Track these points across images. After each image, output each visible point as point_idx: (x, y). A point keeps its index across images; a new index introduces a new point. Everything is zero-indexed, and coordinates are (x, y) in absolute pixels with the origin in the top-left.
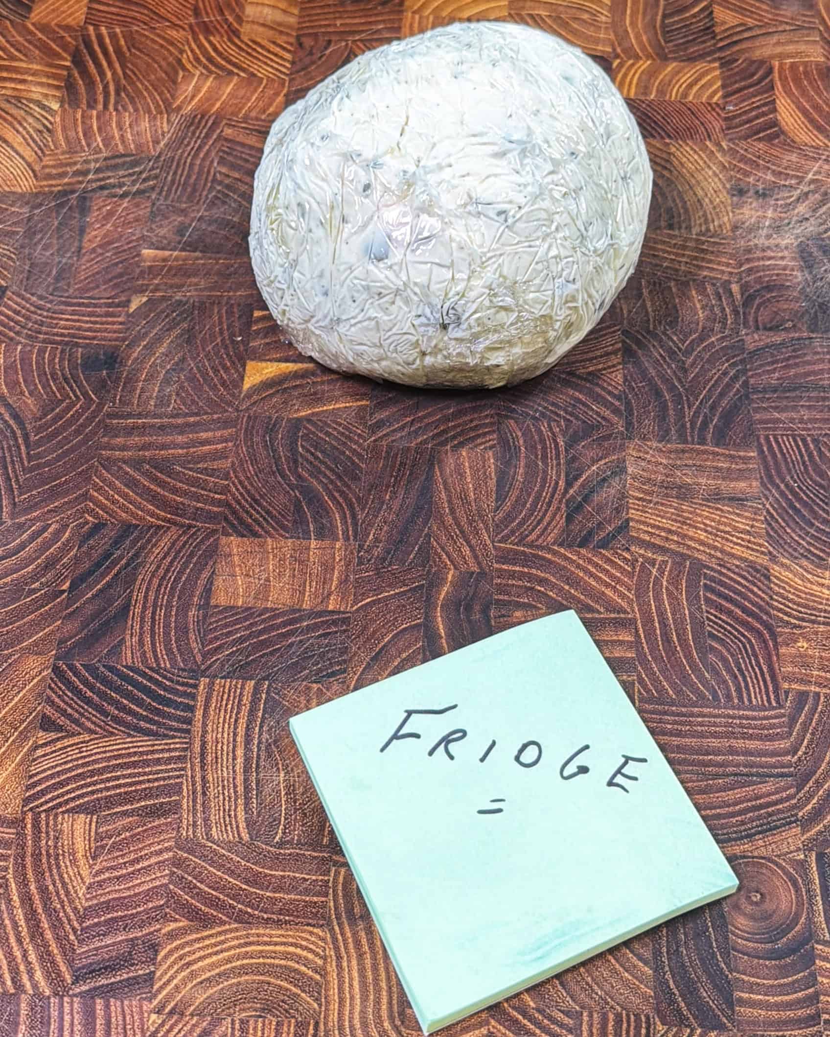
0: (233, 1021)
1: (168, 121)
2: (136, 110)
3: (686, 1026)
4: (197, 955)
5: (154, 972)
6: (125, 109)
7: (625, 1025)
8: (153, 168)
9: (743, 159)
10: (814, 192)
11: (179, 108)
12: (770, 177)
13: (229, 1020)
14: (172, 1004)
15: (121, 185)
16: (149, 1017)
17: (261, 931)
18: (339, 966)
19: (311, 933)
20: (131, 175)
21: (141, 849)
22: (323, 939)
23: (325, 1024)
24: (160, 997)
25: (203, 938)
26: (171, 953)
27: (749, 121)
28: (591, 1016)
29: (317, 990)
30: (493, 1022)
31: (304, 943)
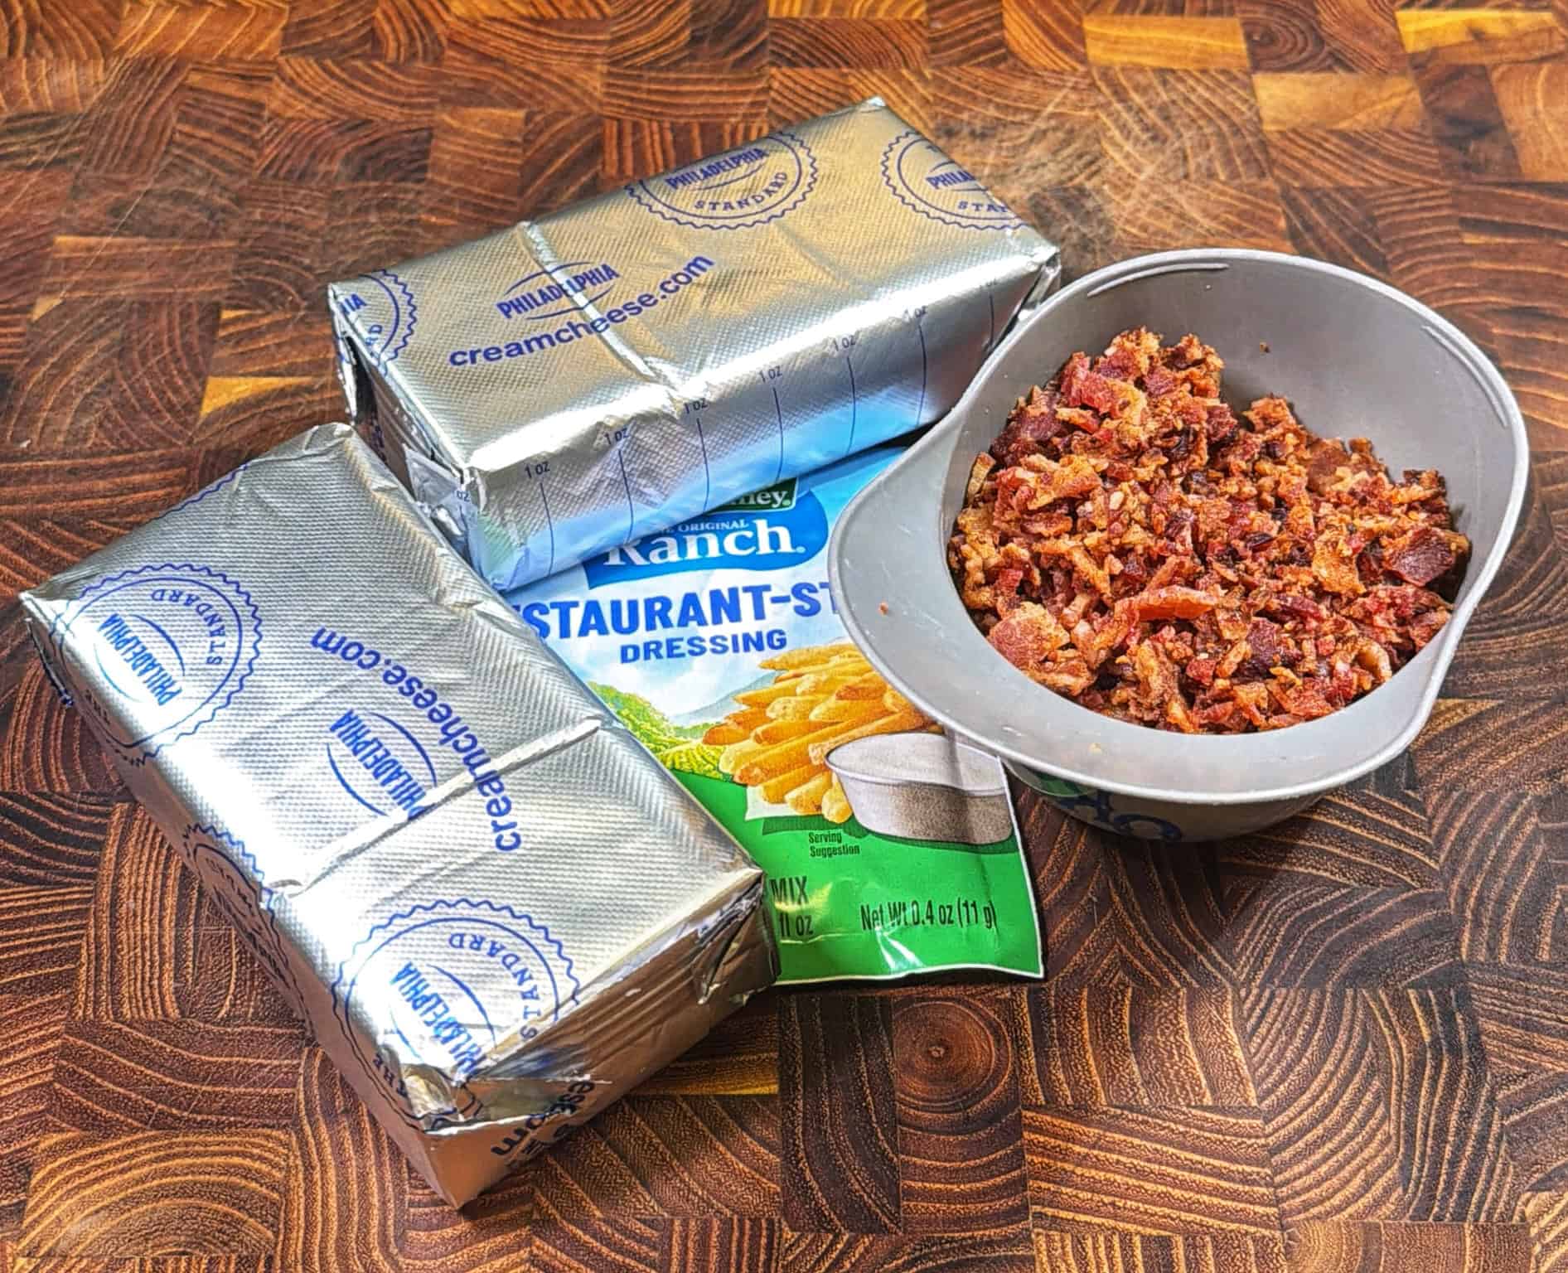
0: (142, 1261)
1: (106, 69)
2: (58, 55)
3: (828, 1231)
4: (92, 1175)
5: (25, 1202)
6: (40, 54)
7: (736, 1234)
8: (78, 130)
9: (955, 91)
10: (1055, 129)
11: (122, 50)
12: (992, 112)
13: (138, 1260)
14: (50, 1244)
15: (30, 153)
16: (14, 1261)
17: (192, 1138)
18: (308, 1179)
19: (268, 1137)
20: (43, 140)
21: (12, 1038)
22: (287, 1145)
23: (283, 1259)
24: (33, 1234)
25: (103, 1153)
26: (52, 1174)
27: (964, 41)
28: (685, 1224)
29: (274, 1213)
30: (538, 1242)
31: (256, 1151)
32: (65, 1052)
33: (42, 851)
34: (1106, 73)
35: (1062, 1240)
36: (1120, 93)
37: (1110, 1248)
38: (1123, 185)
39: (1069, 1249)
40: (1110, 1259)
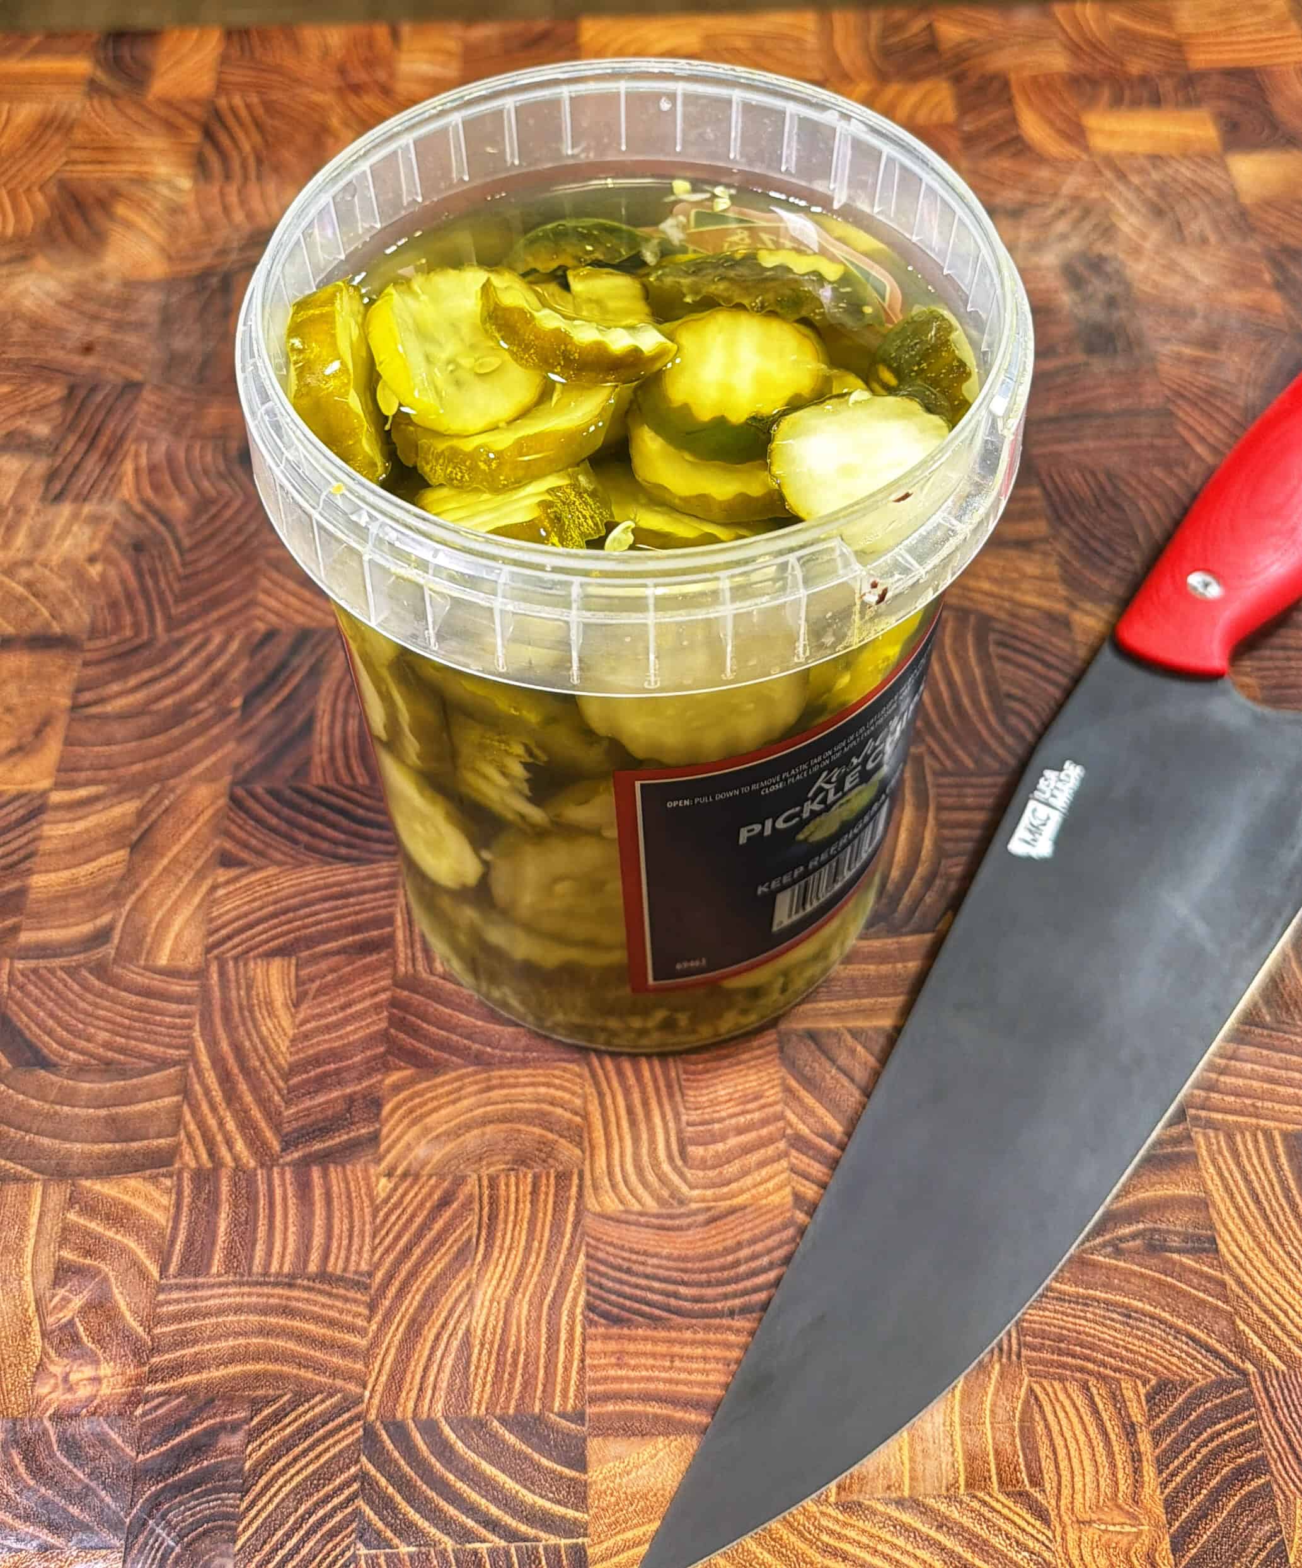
32: (394, 1003)
33: (356, 835)
34: (1109, 160)
35: (1217, 1137)
36: (1122, 176)
37: (1256, 1141)
38: (1136, 251)
39: (1223, 1144)
40: (1258, 1150)
